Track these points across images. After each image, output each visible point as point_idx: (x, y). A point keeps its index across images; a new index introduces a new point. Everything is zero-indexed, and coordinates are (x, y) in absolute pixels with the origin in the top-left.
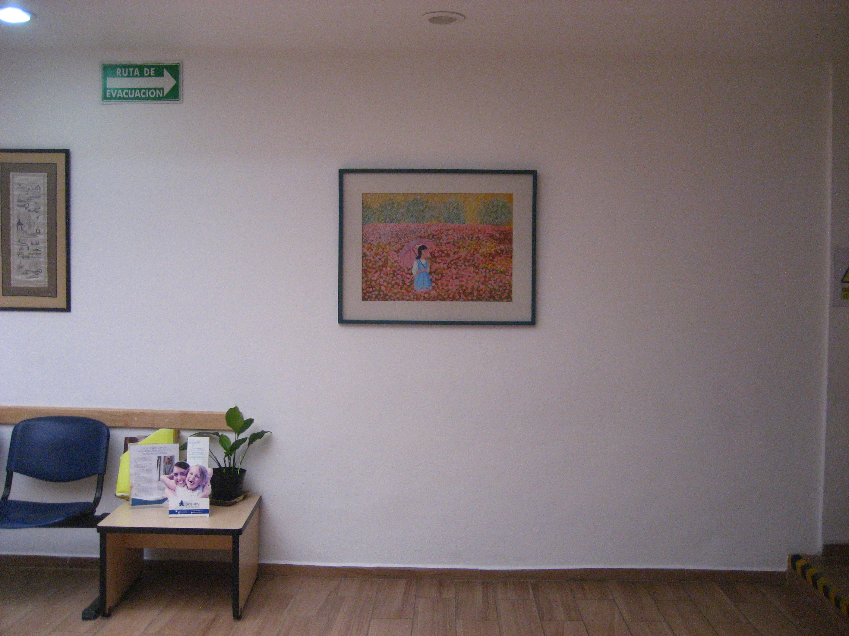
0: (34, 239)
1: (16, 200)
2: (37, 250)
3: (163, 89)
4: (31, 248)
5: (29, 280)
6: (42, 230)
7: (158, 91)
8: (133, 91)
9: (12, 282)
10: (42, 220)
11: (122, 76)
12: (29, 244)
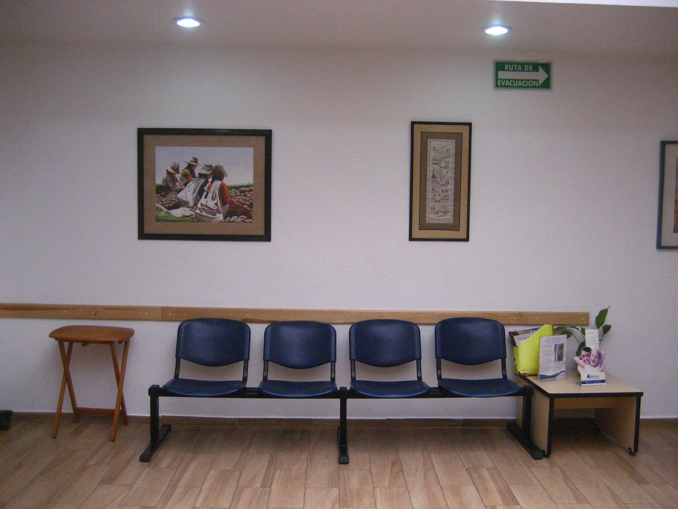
0: (444, 188)
1: (431, 159)
2: (445, 196)
3: (538, 80)
4: (442, 194)
5: (440, 218)
6: (450, 182)
7: (534, 82)
8: (517, 81)
9: (427, 220)
10: (451, 174)
11: (509, 70)
12: (440, 192)
